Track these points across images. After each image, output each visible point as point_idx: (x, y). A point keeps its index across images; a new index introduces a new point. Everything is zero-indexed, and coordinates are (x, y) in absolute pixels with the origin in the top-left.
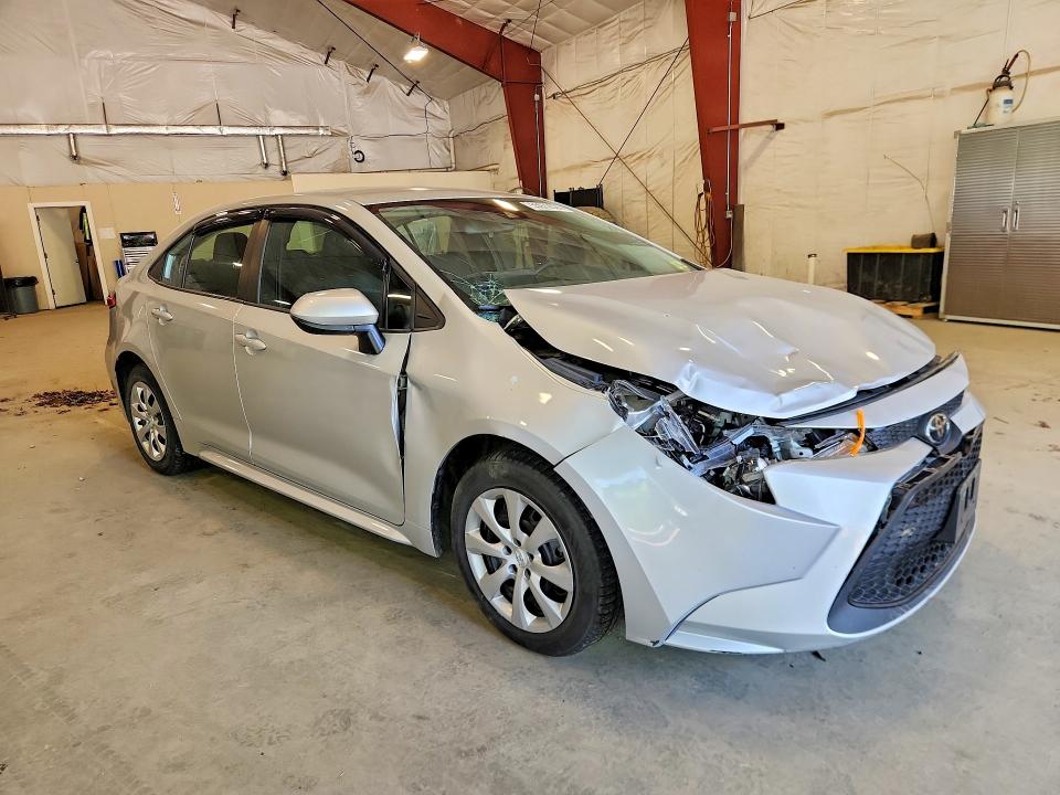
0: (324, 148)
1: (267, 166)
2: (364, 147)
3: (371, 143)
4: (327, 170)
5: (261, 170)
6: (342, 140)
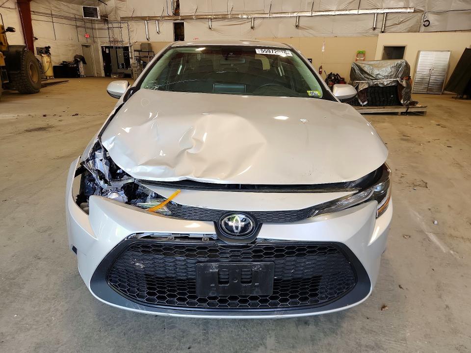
0: (408, 19)
1: (374, 29)
2: (431, 18)
3: (436, 15)
4: (404, 31)
5: (371, 31)
6: (420, 14)
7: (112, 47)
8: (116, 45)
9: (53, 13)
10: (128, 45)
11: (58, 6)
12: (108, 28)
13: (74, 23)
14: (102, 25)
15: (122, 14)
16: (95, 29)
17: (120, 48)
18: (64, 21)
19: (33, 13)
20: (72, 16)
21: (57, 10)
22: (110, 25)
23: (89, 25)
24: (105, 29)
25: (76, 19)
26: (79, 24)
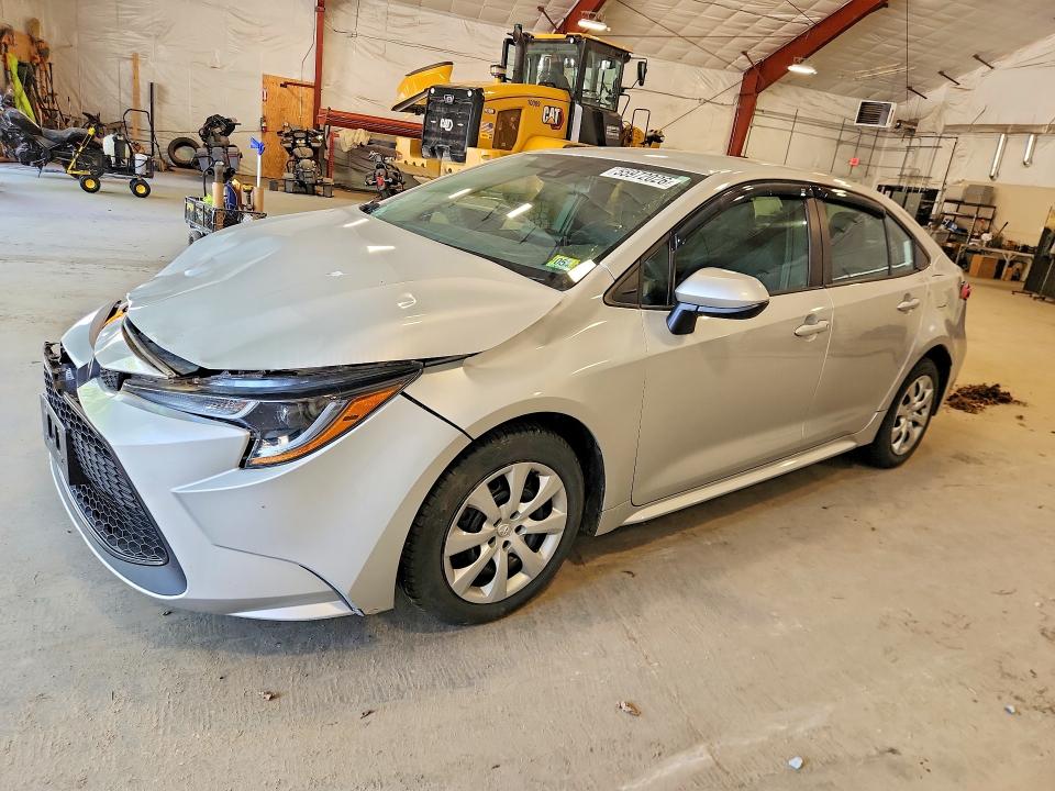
7: (900, 189)
8: (912, 185)
9: (799, 114)
10: (939, 187)
11: (815, 102)
12: (909, 148)
13: (836, 134)
14: (897, 142)
15: (952, 118)
16: (880, 149)
17: (916, 191)
18: (818, 130)
19: (760, 113)
20: (839, 120)
21: (810, 107)
22: (915, 142)
23: (868, 140)
24: (901, 150)
25: (843, 127)
26: (846, 136)
